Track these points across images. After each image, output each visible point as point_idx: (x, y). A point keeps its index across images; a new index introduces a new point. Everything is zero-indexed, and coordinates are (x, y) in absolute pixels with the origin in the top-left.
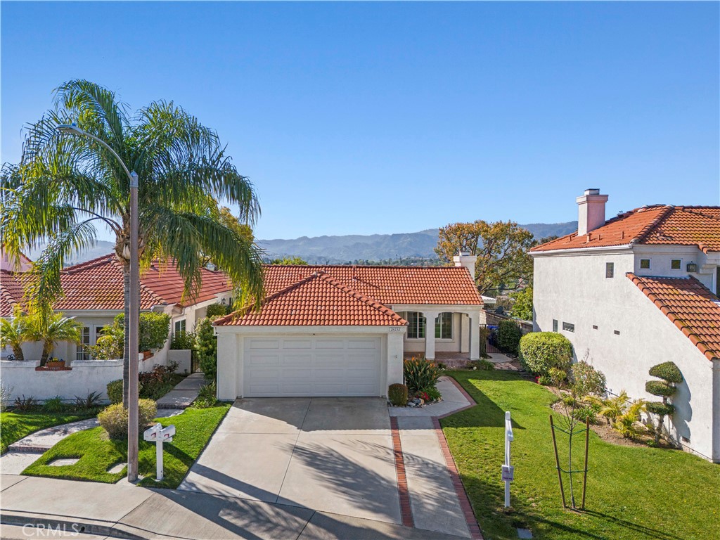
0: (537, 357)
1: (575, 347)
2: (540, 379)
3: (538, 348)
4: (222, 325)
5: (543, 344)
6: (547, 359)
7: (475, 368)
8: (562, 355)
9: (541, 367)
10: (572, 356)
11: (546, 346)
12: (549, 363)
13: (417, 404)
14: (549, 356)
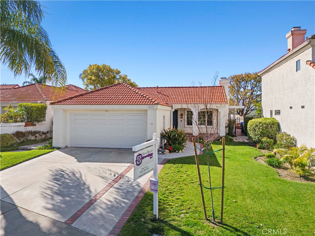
0: (255, 131)
1: (281, 124)
2: (258, 146)
3: (256, 126)
4: (54, 104)
5: (260, 123)
6: (262, 132)
7: (221, 140)
8: (272, 130)
9: (258, 138)
10: (279, 131)
11: (261, 124)
12: (262, 134)
13: (163, 152)
14: (263, 130)
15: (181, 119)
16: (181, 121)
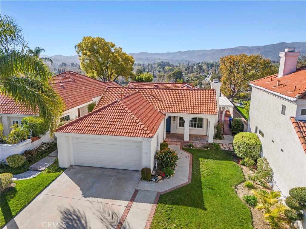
0: (240, 149)
1: (263, 147)
2: (241, 162)
3: (241, 145)
4: (58, 132)
7: (209, 148)
8: (255, 151)
9: (242, 155)
11: (245, 144)
12: (246, 154)
13: (156, 180)
14: (246, 150)
15: (174, 121)
16: (174, 123)
